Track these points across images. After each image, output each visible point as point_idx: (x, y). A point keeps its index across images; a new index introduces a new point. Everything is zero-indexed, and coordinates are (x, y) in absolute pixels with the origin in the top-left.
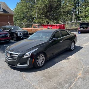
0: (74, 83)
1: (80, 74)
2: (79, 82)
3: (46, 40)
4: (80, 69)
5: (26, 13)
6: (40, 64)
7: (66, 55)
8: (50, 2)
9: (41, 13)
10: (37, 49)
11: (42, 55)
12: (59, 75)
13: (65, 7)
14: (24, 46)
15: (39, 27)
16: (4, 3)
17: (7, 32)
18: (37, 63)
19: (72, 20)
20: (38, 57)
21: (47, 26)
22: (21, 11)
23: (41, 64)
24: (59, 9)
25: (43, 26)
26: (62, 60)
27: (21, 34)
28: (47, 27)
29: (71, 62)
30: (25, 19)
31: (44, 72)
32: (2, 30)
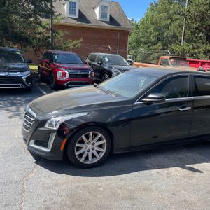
11: (100, 135)
18: (77, 153)
20: (83, 137)
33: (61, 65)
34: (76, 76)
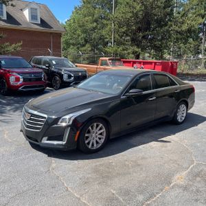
0: (158, 196)
1: (180, 178)
2: (173, 194)
3: (113, 93)
4: (184, 166)
5: (92, 30)
6: (93, 145)
7: (161, 133)
8: (146, 7)
9: (124, 33)
10: (90, 109)
11: (101, 125)
12: (130, 174)
13: (181, 20)
14: (63, 101)
15: (114, 65)
16: (45, 7)
17: (41, 70)
18: (86, 142)
19: (199, 53)
20: (90, 128)
21: (134, 63)
22: (80, 26)
23: (95, 145)
24: (166, 25)
25: (124, 62)
26: (148, 142)
27: (70, 77)
28: (133, 66)
29: (169, 148)
30: (88, 45)
31: (98, 163)
32: (33, 64)
33: (11, 70)
34: (30, 80)
